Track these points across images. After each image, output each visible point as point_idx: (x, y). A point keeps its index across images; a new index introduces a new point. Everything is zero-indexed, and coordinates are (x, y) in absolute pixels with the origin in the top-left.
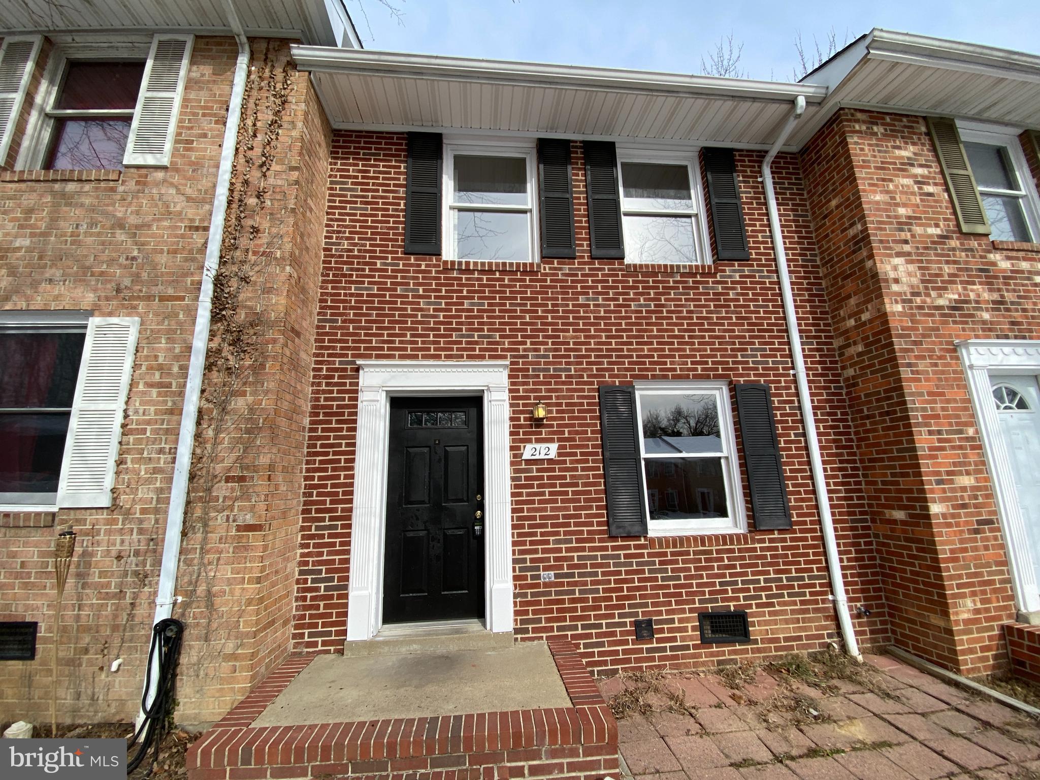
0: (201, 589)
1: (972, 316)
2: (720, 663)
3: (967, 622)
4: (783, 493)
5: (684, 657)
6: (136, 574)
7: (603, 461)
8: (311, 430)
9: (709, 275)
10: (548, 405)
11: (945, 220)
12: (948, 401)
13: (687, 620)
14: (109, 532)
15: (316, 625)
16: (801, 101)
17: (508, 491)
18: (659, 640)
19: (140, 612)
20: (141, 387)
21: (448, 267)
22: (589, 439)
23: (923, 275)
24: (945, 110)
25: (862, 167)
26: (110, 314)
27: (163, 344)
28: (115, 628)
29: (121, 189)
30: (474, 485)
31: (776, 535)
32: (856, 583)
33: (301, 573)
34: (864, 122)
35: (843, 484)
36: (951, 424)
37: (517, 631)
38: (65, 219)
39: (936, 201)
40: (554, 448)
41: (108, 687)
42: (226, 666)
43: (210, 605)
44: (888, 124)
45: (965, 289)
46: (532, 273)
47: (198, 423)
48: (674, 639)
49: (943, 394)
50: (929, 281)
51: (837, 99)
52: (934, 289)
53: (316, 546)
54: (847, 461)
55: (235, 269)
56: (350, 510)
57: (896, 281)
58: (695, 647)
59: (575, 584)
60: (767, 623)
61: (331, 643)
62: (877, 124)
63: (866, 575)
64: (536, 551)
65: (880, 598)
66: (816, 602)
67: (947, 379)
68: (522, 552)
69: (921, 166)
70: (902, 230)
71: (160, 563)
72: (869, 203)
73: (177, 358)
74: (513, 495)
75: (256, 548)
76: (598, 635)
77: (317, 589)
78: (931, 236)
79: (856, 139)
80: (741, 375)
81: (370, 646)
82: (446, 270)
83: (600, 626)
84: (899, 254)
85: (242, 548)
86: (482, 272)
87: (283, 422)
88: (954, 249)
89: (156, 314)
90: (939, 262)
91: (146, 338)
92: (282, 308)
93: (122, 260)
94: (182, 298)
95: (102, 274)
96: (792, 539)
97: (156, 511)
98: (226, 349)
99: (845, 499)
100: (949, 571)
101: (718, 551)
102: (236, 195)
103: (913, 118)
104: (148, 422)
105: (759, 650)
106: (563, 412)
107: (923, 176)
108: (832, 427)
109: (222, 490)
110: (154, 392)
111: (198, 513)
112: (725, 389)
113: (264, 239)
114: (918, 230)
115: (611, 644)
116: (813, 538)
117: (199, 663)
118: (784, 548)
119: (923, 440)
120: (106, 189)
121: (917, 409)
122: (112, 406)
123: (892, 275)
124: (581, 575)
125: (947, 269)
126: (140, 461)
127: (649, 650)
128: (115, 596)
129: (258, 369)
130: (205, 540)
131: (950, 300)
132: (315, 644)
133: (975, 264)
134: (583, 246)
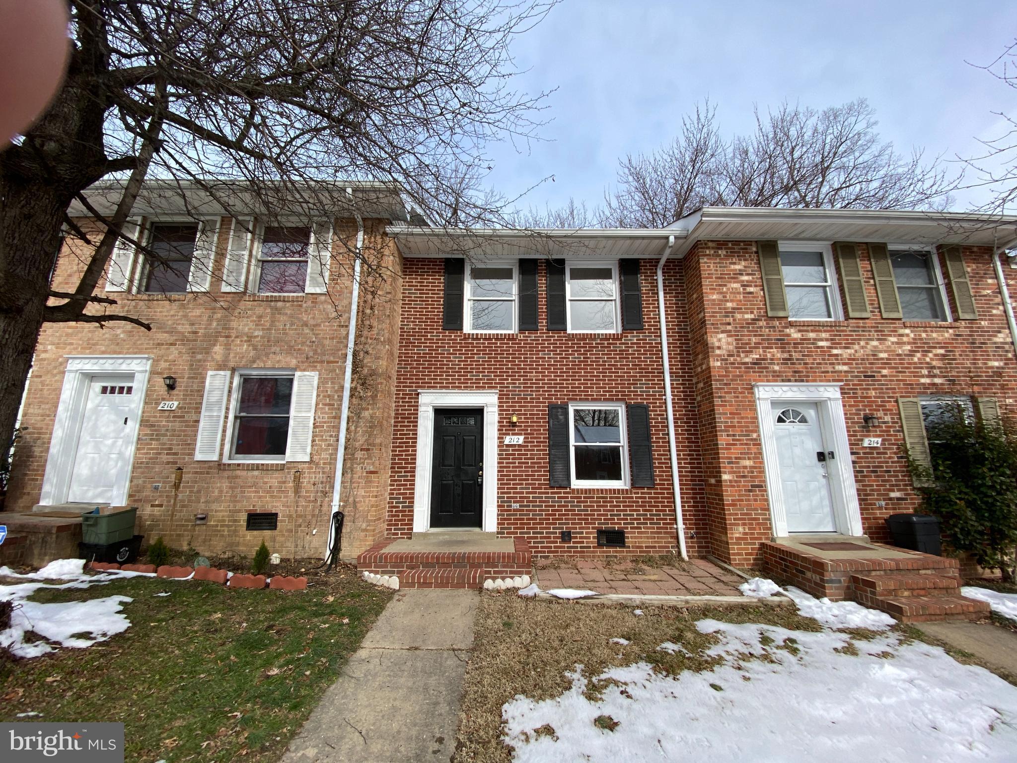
0: (351, 499)
1: (767, 368)
2: (607, 557)
3: (737, 538)
4: (651, 467)
5: (587, 552)
6: (322, 492)
7: (549, 446)
8: (395, 426)
9: (618, 339)
10: (518, 414)
11: (758, 309)
12: (742, 418)
13: (591, 533)
14: (309, 473)
15: (397, 525)
16: (672, 239)
17: (496, 461)
18: (574, 543)
19: (325, 509)
20: (321, 406)
21: (467, 337)
22: (542, 434)
23: (738, 344)
24: (771, 236)
25: (707, 278)
26: (304, 370)
27: (329, 385)
28: (313, 516)
29: (304, 305)
30: (478, 458)
31: (646, 490)
32: (691, 520)
33: (390, 498)
34: (713, 248)
35: (690, 463)
36: (742, 431)
37: (498, 533)
38: (279, 321)
39: (754, 297)
40: (521, 438)
41: (310, 542)
42: (363, 534)
43: (355, 507)
44: (729, 248)
45: (764, 352)
46: (513, 339)
47: (348, 423)
48: (583, 542)
49: (740, 414)
50: (741, 348)
51: (696, 235)
52: (743, 352)
53: (398, 485)
54: (694, 451)
55: (361, 347)
56: (415, 468)
57: (719, 348)
58: (594, 547)
59: (530, 511)
60: (636, 538)
61: (405, 534)
62: (721, 249)
63: (699, 515)
64: (510, 493)
65: (706, 529)
66: (667, 528)
67: (743, 406)
68: (502, 493)
69: (748, 274)
70: (728, 317)
71: (333, 487)
72: (708, 300)
73: (336, 391)
74: (499, 463)
75: (374, 482)
76: (541, 538)
77: (398, 507)
78: (747, 319)
79: (705, 260)
80: (633, 399)
81: (424, 535)
82: (465, 339)
83: (542, 533)
84: (723, 332)
85: (369, 482)
86: (485, 339)
87: (385, 423)
88: (761, 327)
89: (326, 370)
90: (750, 335)
91: (322, 382)
92: (384, 367)
93: (308, 343)
94: (337, 362)
95: (299, 349)
96: (655, 493)
97: (330, 464)
98: (359, 388)
99: (690, 472)
100: (730, 511)
101: (611, 498)
102: (361, 309)
103: (748, 243)
104: (325, 422)
105: (630, 552)
106: (528, 418)
107: (747, 281)
108: (686, 430)
109: (359, 455)
110: (327, 408)
111: (349, 465)
112: (624, 406)
113: (375, 331)
114: (738, 316)
115: (548, 542)
116: (668, 493)
117: (351, 532)
118: (649, 498)
119: (723, 440)
120: (298, 306)
121: (722, 422)
122: (309, 415)
123: (717, 344)
124: (533, 506)
125: (754, 339)
126: (322, 440)
127: (568, 547)
128: (313, 501)
129: (374, 397)
130: (352, 478)
131: (753, 359)
132: (397, 534)
133: (774, 335)
134: (543, 323)
